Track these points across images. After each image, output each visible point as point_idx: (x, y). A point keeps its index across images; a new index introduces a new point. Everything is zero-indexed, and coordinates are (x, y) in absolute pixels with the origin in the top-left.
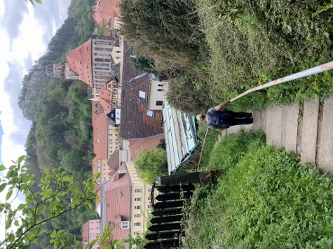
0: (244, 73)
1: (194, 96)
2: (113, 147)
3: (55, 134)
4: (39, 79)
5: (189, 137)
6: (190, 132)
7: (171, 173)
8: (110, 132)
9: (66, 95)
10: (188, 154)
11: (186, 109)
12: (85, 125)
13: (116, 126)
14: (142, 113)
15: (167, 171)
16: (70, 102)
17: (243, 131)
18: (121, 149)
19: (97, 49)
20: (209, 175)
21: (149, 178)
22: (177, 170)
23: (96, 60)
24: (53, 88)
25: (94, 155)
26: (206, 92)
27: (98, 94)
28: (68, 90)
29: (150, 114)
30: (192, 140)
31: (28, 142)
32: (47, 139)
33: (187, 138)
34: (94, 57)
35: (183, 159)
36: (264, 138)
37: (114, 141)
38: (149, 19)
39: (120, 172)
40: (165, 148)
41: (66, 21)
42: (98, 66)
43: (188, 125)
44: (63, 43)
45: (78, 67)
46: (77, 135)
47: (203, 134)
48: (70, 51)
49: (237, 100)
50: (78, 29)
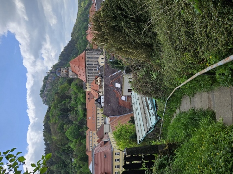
0: (191, 58)
1: (152, 84)
2: (100, 122)
3: (62, 114)
4: (53, 79)
5: (151, 115)
6: (152, 111)
7: (140, 142)
8: (98, 112)
9: (70, 88)
10: (152, 128)
11: (146, 93)
12: (82, 107)
13: (101, 107)
14: (118, 98)
15: (137, 140)
16: (72, 92)
17: (194, 109)
18: (105, 123)
19: (88, 57)
20: (167, 147)
21: (123, 145)
22: (144, 140)
23: (88, 64)
24: (62, 84)
25: (87, 128)
26: (161, 80)
27: (90, 87)
28: (70, 85)
29: (123, 98)
30: (154, 117)
31: (45, 119)
32: (57, 117)
33: (150, 116)
34: (87, 63)
35: (148, 132)
36: (213, 115)
37: (100, 118)
38: (114, 27)
39: (104, 140)
40: (134, 123)
41: (69, 42)
42: (89, 69)
43: (150, 106)
44: (68, 55)
45: (77, 69)
46: (76, 114)
47: (161, 112)
48: (72, 60)
49: (187, 84)
50: (78, 46)
